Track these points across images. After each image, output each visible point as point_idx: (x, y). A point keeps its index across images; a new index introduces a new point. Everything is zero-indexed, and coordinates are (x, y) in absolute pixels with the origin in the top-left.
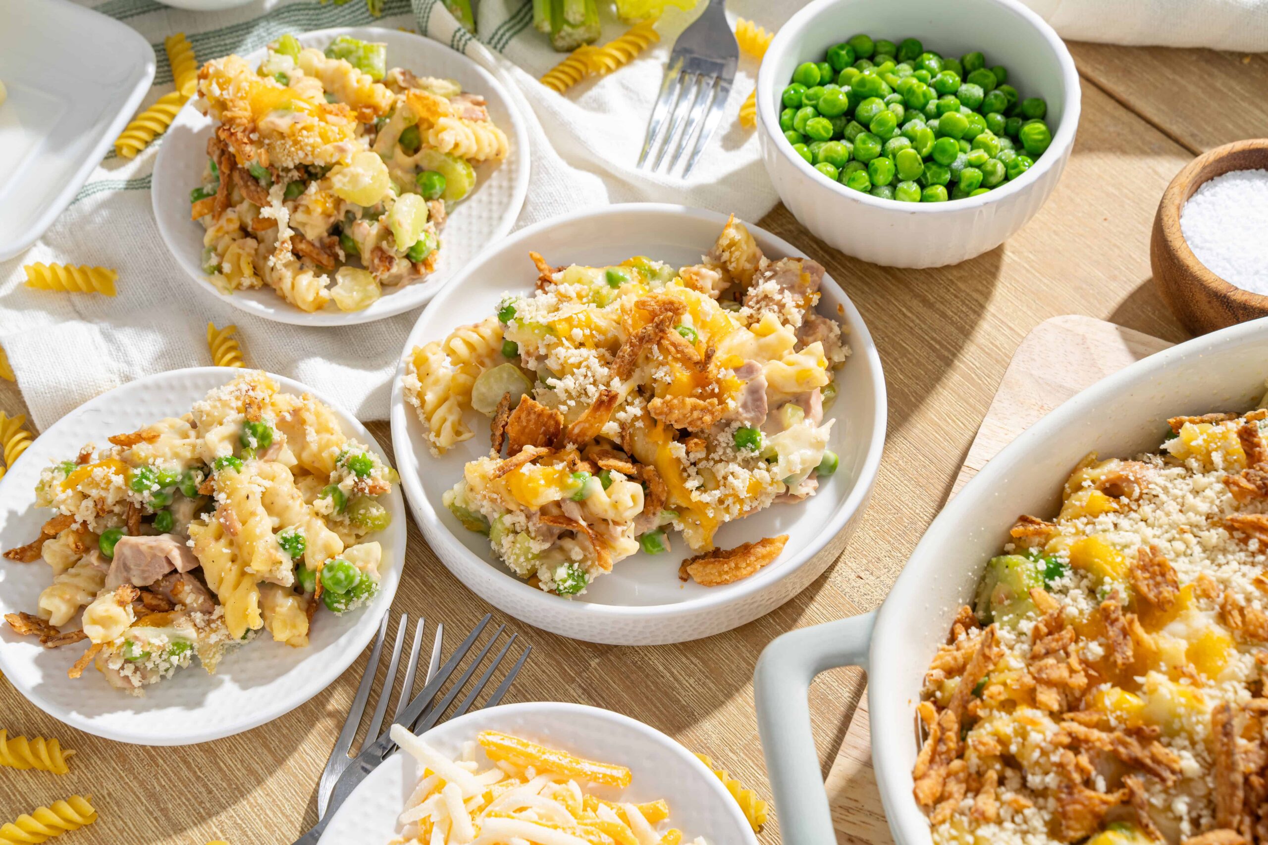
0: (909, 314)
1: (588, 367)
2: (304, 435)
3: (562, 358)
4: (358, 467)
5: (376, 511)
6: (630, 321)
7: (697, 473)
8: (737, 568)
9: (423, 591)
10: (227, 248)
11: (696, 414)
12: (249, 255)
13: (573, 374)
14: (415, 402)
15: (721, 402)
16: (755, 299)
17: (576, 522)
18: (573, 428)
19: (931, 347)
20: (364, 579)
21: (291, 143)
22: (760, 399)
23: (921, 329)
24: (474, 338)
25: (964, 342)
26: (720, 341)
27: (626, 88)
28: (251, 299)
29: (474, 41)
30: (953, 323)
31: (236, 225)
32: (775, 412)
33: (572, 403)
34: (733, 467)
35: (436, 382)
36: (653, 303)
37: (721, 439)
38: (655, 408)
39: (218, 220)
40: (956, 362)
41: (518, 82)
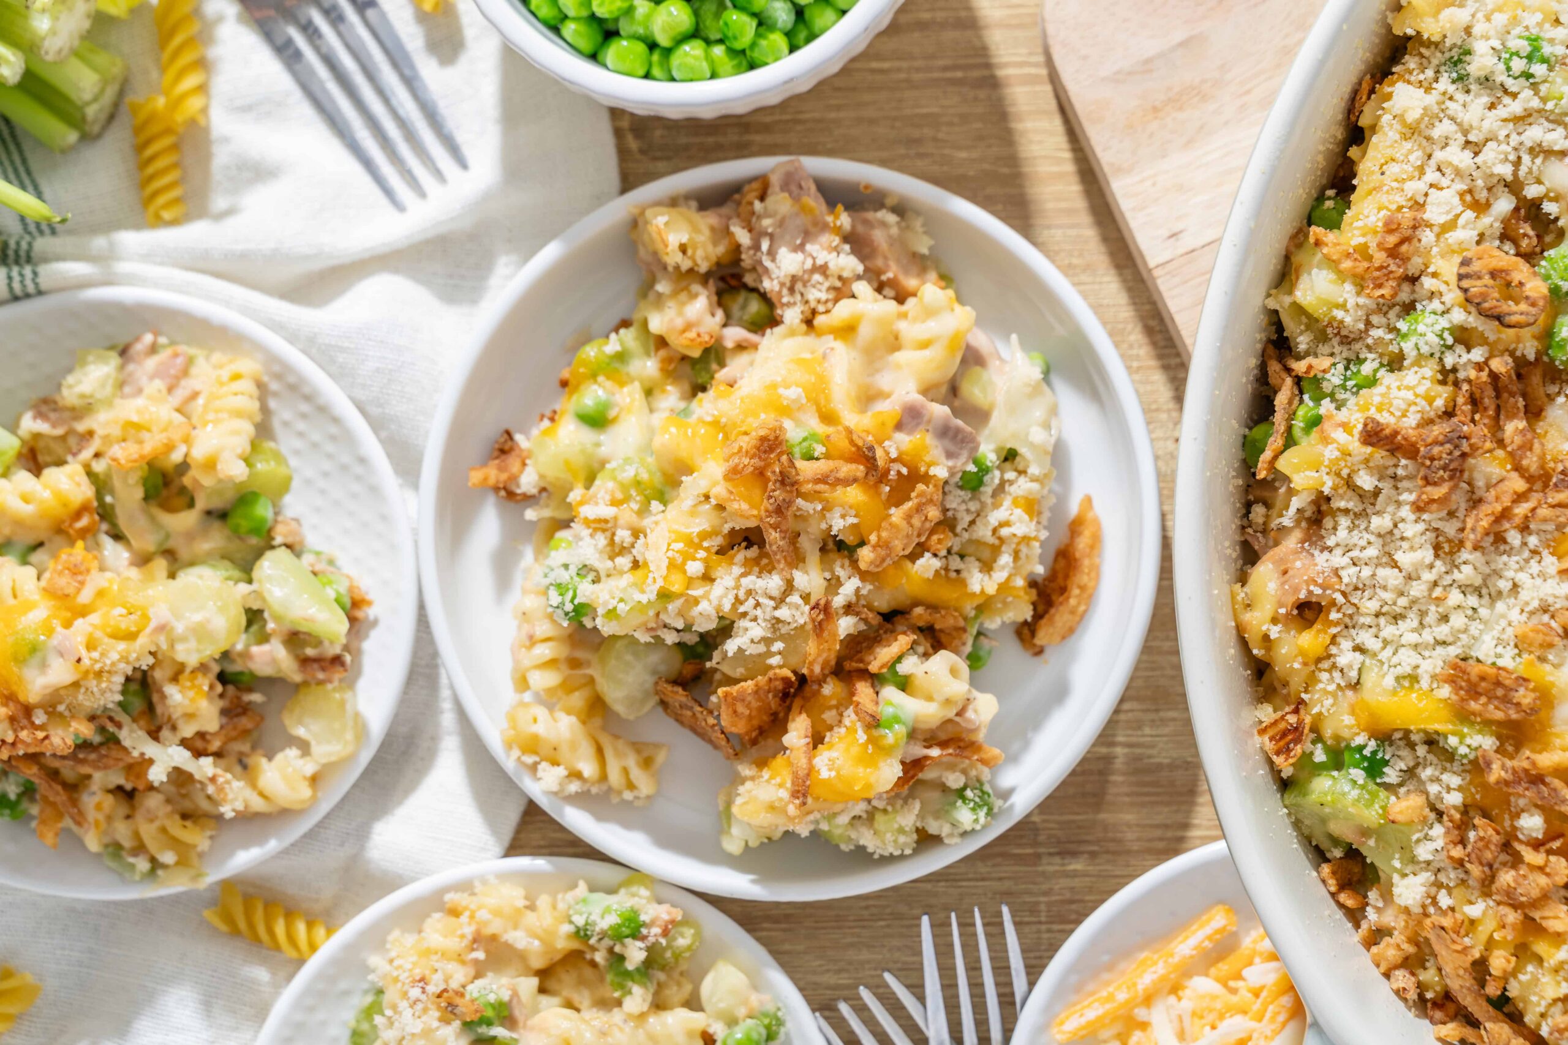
0: (886, 65)
1: (749, 593)
2: (508, 946)
3: (713, 613)
4: (626, 931)
5: (683, 941)
6: (744, 506)
7: (962, 557)
8: (1083, 588)
9: (784, 930)
10: (137, 835)
11: (916, 521)
12: (169, 816)
13: (744, 615)
14: (574, 787)
15: (926, 478)
16: (785, 291)
17: (926, 758)
18: (812, 671)
19: (954, 82)
20: (766, 1021)
21: (95, 682)
22: (958, 431)
23: (918, 70)
24: (544, 651)
25: (980, 37)
26: (828, 400)
27: (247, 109)
28: (231, 854)
29: (43, 269)
30: (943, 25)
31: (109, 801)
32: (957, 403)
33: (778, 646)
34: (995, 517)
35: (573, 746)
36: (746, 461)
37: (954, 505)
38: (872, 563)
39: (85, 819)
40: (1001, 73)
41: (147, 257)
